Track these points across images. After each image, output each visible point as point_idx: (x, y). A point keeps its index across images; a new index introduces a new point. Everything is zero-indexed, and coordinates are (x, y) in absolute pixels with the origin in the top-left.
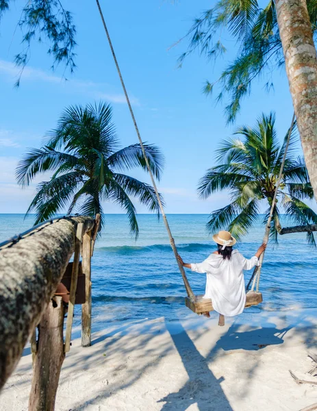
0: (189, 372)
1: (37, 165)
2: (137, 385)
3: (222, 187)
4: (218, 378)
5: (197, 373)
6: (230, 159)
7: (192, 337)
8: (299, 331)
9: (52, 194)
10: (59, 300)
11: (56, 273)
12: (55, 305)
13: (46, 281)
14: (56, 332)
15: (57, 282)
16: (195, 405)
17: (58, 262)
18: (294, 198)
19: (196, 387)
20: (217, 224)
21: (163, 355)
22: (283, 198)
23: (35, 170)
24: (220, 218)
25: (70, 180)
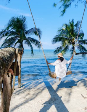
0: (51, 95)
1: (3, 34)
2: (35, 99)
3: (59, 41)
4: (60, 96)
5: (53, 95)
6: (61, 33)
7: (51, 84)
8: (82, 82)
9: (8, 43)
10: (10, 74)
11: (7, 64)
12: (9, 76)
13: (2, 68)
14: (9, 85)
15: (8, 68)
16: (54, 105)
17: (8, 60)
18: (80, 44)
19: (54, 100)
20: (57, 52)
21: (43, 90)
22: (77, 44)
23: (3, 36)
24: (58, 50)
25: (14, 39)
